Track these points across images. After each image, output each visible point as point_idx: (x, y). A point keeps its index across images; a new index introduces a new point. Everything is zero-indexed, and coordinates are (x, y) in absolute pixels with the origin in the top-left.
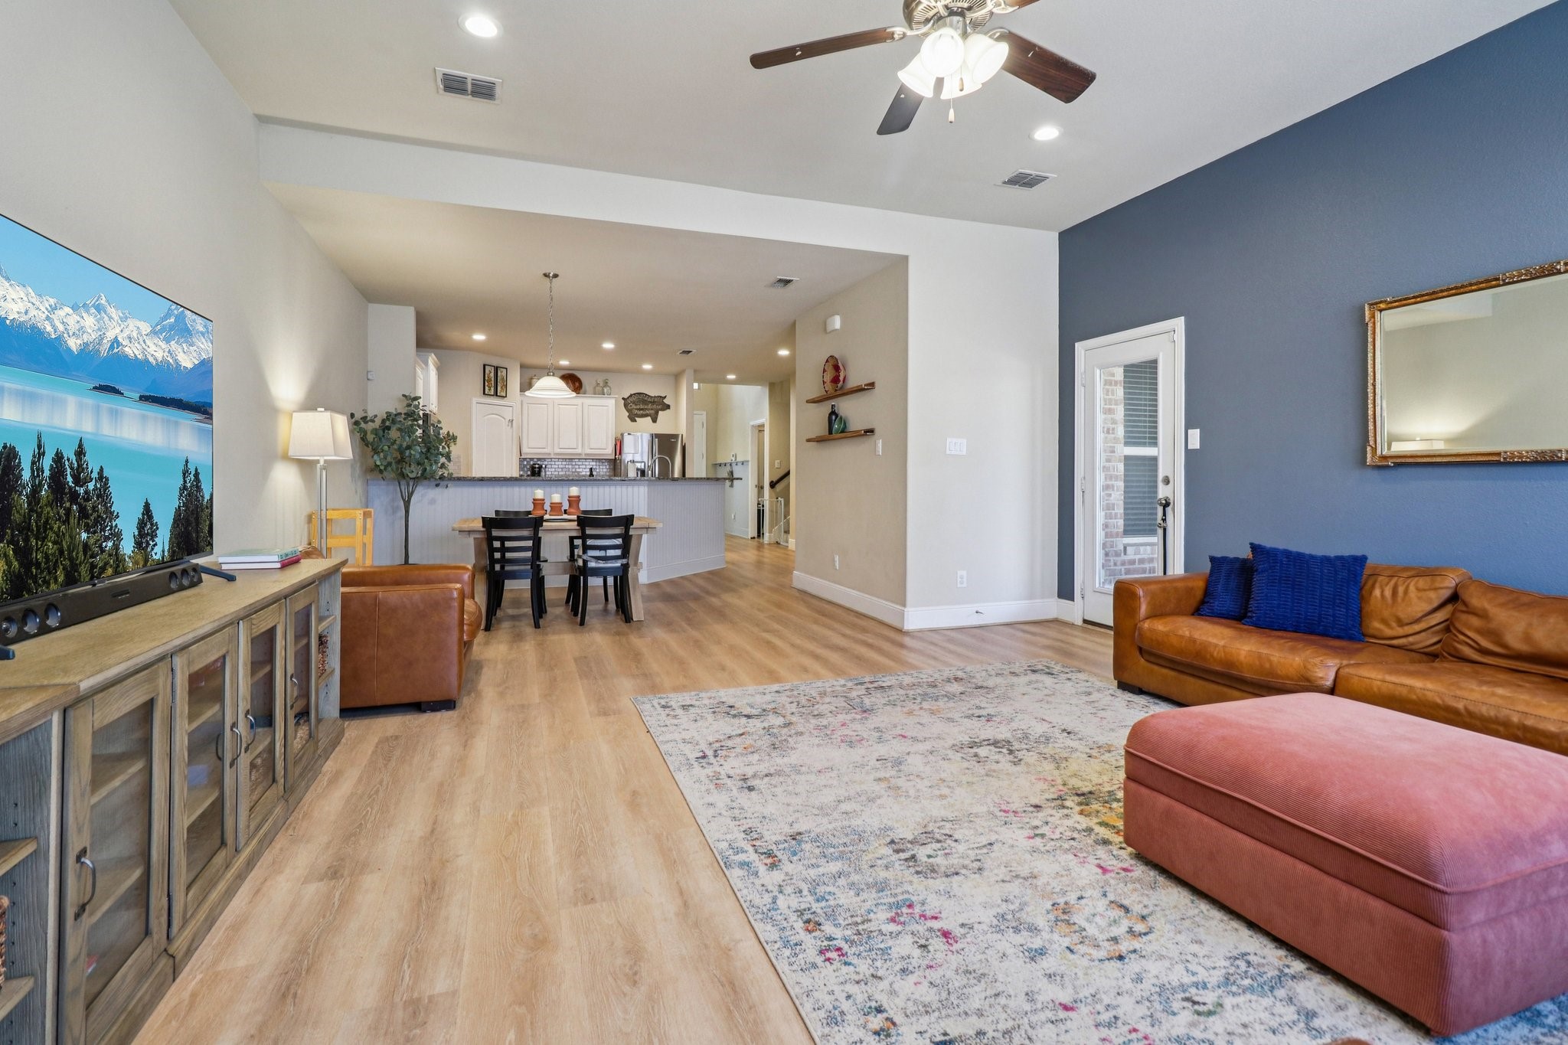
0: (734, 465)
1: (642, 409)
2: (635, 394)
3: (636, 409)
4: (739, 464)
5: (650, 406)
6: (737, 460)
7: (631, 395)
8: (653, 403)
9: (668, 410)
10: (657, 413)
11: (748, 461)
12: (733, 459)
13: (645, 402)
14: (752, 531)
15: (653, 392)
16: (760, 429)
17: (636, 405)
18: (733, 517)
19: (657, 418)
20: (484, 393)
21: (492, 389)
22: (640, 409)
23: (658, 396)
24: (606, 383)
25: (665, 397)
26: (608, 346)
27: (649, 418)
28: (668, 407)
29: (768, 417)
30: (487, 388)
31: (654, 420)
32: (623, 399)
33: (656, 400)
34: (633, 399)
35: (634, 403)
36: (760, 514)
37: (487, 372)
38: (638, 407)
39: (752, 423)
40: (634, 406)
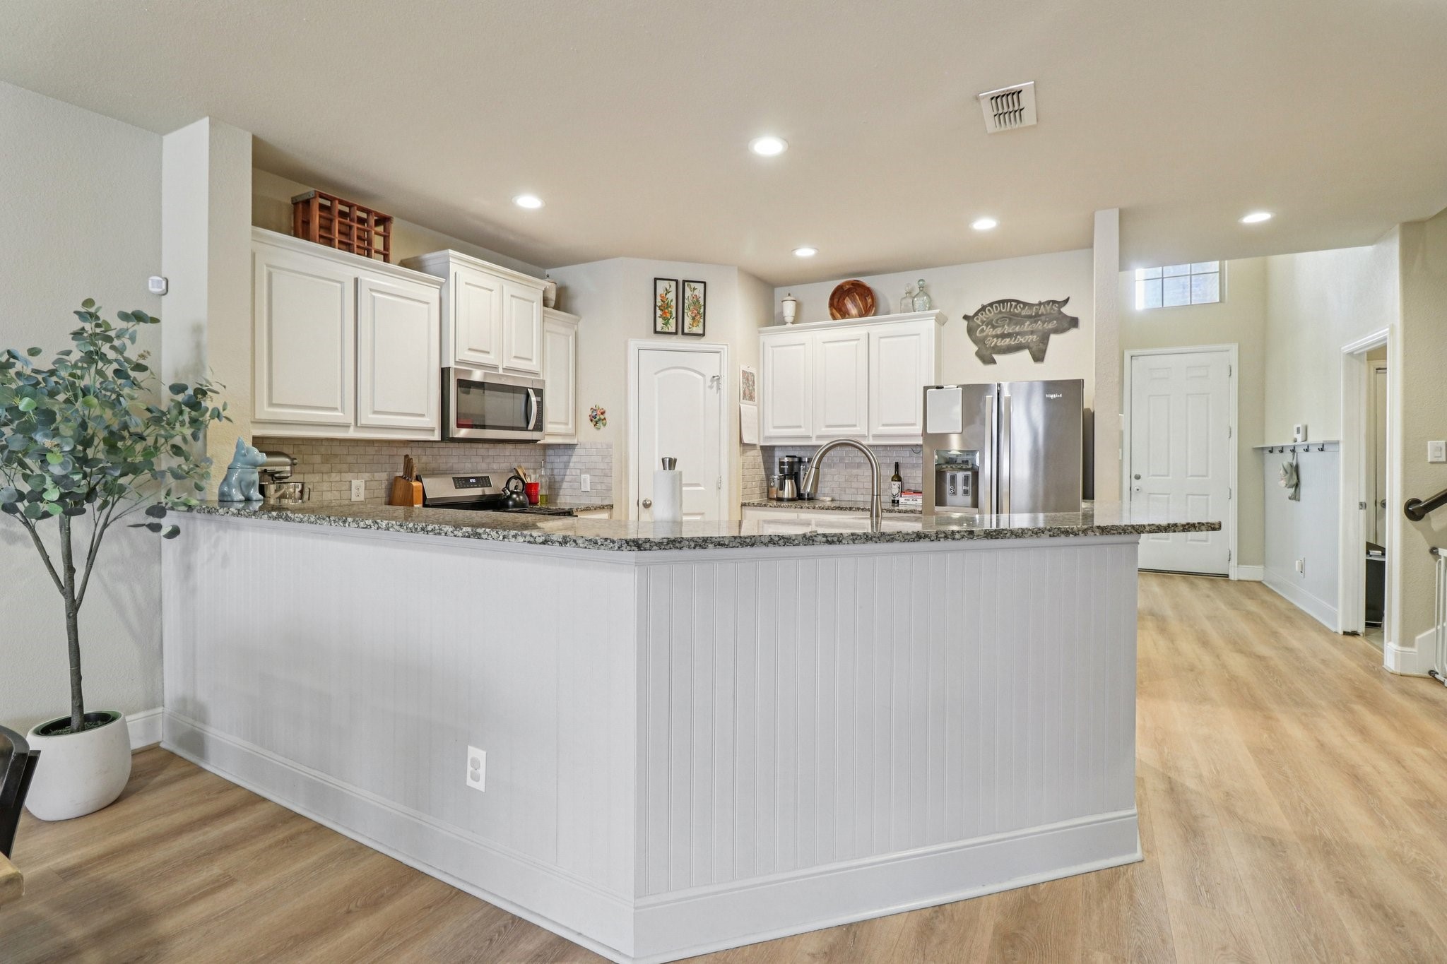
0: (1300, 450)
1: (1009, 335)
2: (991, 305)
3: (994, 337)
4: (1314, 449)
5: (1027, 326)
6: (1310, 440)
7: (983, 308)
8: (1035, 318)
9: (1073, 331)
10: (1045, 339)
11: (1337, 443)
12: (1300, 437)
13: (1013, 318)
14: (1351, 613)
15: (1033, 295)
16: (1377, 354)
17: (994, 327)
18: (1297, 568)
19: (1044, 351)
20: (656, 332)
21: (673, 322)
22: (1003, 336)
23: (1048, 302)
24: (923, 289)
25: (1067, 301)
26: (768, 146)
27: (1026, 353)
28: (1074, 322)
29: (1398, 321)
30: (660, 321)
31: (1039, 357)
32: (966, 317)
33: (1042, 309)
34: (990, 315)
35: (989, 323)
36: (1375, 573)
37: (660, 291)
38: (999, 331)
39: (1347, 348)
40: (989, 331)
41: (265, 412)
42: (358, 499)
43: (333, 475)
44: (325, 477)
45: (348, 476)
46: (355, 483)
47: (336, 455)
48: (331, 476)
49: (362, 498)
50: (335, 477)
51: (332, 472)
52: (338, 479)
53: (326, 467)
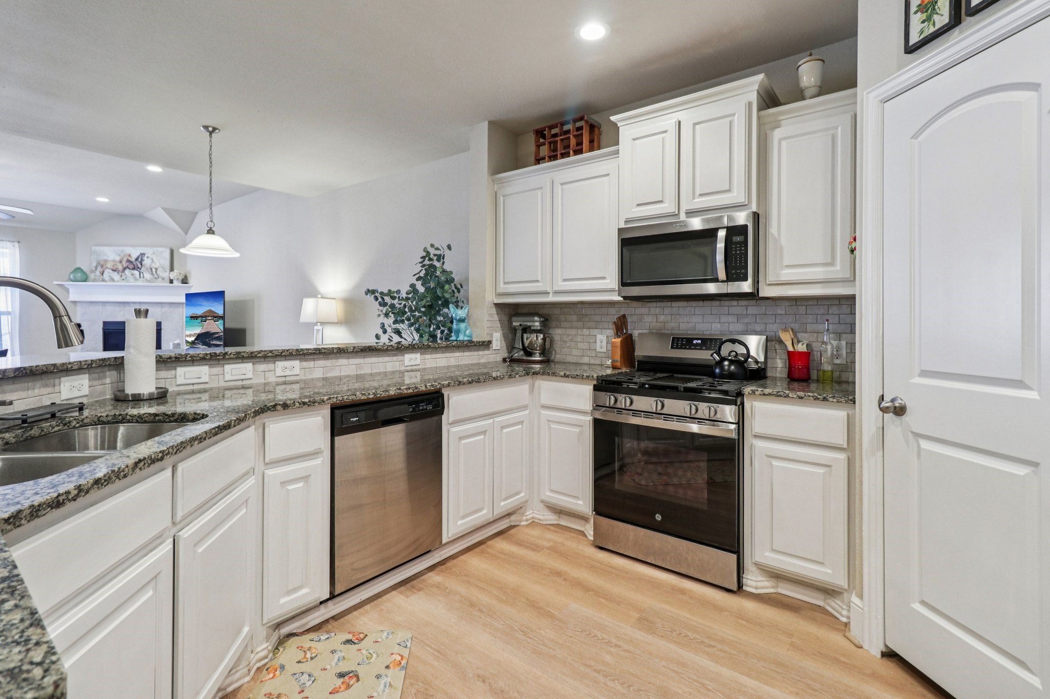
41: (502, 288)
42: (601, 350)
43: (585, 330)
44: (580, 332)
45: (594, 332)
46: (599, 337)
47: (586, 315)
48: (583, 331)
49: (604, 350)
50: (586, 332)
51: (583, 328)
52: (587, 333)
53: (580, 324)
